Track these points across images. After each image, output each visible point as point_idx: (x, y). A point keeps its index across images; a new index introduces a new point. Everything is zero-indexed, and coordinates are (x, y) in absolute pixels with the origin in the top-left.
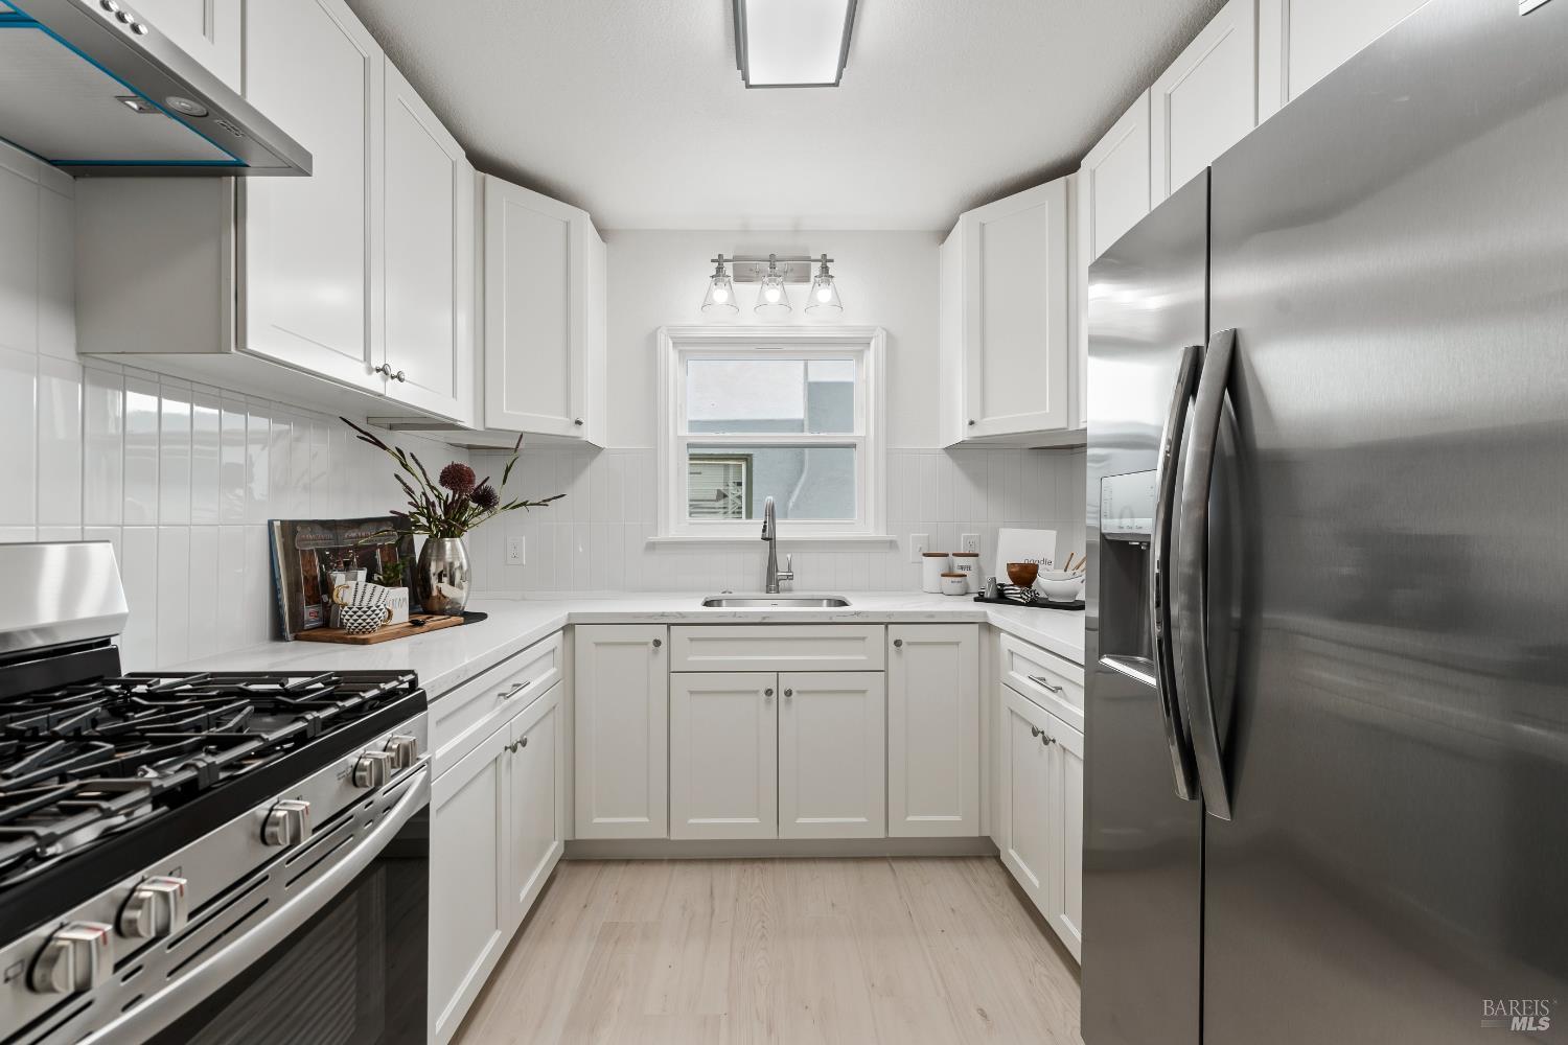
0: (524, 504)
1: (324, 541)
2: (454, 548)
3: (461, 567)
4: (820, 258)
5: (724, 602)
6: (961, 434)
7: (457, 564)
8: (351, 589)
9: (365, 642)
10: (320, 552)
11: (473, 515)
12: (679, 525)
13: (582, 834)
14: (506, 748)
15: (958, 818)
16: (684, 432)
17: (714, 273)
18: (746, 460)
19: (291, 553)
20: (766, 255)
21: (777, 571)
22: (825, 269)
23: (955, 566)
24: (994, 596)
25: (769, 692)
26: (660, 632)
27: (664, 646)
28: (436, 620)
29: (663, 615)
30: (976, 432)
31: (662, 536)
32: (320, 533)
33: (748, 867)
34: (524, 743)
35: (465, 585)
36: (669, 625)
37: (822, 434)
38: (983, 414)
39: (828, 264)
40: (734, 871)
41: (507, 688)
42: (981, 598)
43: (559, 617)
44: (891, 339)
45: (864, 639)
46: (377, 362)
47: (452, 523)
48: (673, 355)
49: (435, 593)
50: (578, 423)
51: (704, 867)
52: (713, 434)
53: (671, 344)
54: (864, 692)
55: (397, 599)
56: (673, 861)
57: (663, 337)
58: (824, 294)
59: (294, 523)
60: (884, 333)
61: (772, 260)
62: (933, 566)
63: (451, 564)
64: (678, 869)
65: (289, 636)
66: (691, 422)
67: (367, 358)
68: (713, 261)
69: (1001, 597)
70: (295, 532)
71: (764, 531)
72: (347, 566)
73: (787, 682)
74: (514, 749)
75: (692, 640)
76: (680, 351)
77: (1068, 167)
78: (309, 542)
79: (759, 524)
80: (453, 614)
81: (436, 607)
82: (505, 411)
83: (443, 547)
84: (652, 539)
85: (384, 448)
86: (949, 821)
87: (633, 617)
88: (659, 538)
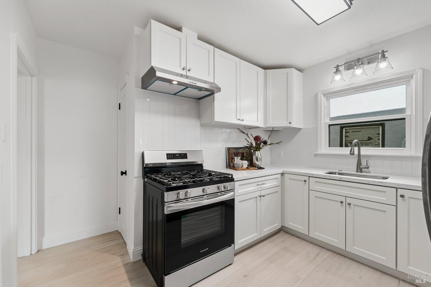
0: (272, 144)
1: (235, 151)
2: (258, 154)
3: (259, 158)
5: (337, 173)
7: (258, 157)
8: (237, 160)
9: (237, 170)
10: (234, 153)
11: (263, 146)
12: (325, 149)
13: (286, 225)
14: (259, 196)
17: (335, 71)
18: (382, 125)
19: (229, 153)
20: (356, 59)
21: (361, 165)
22: (383, 56)
25: (342, 202)
26: (307, 178)
27: (307, 182)
28: (253, 168)
29: (307, 174)
32: (234, 150)
33: (335, 254)
34: (264, 196)
35: (260, 161)
36: (309, 177)
37: (386, 116)
39: (385, 53)
40: (329, 253)
41: (259, 183)
43: (280, 171)
44: (424, 72)
45: (385, 192)
46: (238, 118)
47: (258, 148)
48: (323, 99)
49: (254, 163)
50: (290, 123)
51: (320, 248)
52: (339, 121)
53: (322, 96)
54: (385, 212)
55: (245, 163)
56: (311, 243)
57: (319, 94)
58: (383, 65)
59: (230, 148)
60: (420, 70)
61: (358, 60)
63: (257, 157)
64: (312, 245)
65: (228, 168)
67: (236, 118)
68: (335, 68)
70: (230, 150)
71: (351, 151)
72: (237, 156)
73: (349, 200)
74: (261, 196)
75: (316, 182)
76: (326, 97)
78: (232, 151)
79: (349, 149)
80: (255, 167)
81: (254, 166)
82: (271, 122)
83: (256, 153)
84: (316, 153)
85: (244, 133)
87: (303, 174)
88: (318, 152)
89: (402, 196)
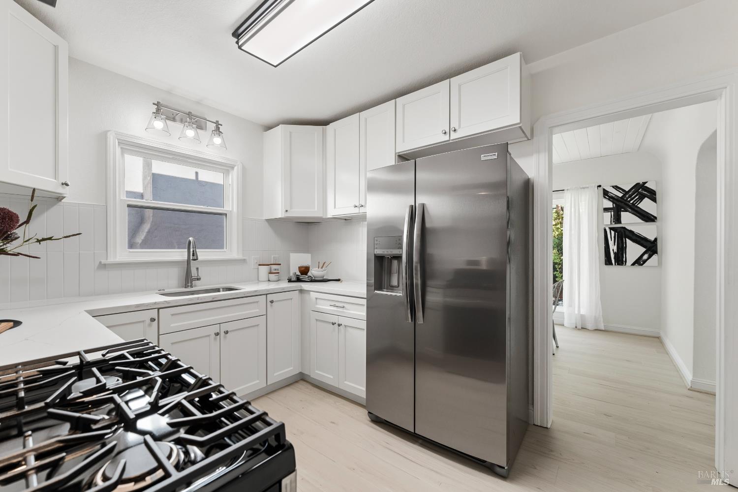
4: (215, 122)
6: (279, 214)
12: (121, 253)
15: (292, 368)
16: (124, 197)
17: (154, 111)
20: (187, 111)
21: (192, 277)
22: (218, 129)
23: (274, 269)
24: (296, 280)
25: (217, 334)
27: (156, 321)
29: (155, 303)
30: (289, 215)
31: (111, 260)
36: (159, 309)
38: (291, 208)
39: (220, 126)
42: (290, 281)
44: (244, 169)
45: (257, 302)
48: (118, 150)
50: (65, 184)
53: (117, 143)
54: (258, 325)
57: (112, 137)
58: (217, 140)
60: (241, 165)
61: (189, 114)
62: (264, 270)
66: (127, 191)
68: (154, 104)
69: (298, 280)
73: (224, 327)
75: (172, 315)
76: (121, 148)
77: (324, 123)
82: (9, 168)
84: (103, 261)
86: (289, 370)
87: (135, 307)
88: (109, 260)
89: (272, 302)
